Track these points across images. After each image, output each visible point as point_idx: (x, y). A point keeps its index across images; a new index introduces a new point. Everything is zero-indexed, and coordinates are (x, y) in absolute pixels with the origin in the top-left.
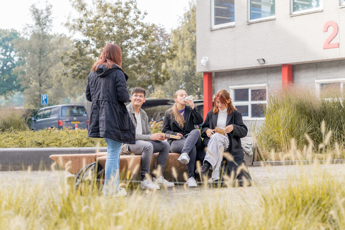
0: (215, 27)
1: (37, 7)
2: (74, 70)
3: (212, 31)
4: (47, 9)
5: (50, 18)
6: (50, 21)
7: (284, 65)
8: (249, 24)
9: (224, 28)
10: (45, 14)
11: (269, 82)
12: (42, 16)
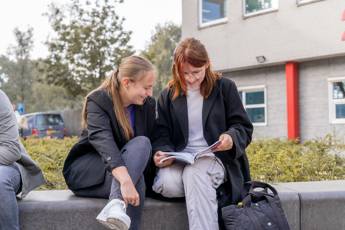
0: (202, 25)
1: (20, 30)
2: (48, 76)
3: (200, 29)
4: (29, 31)
5: (31, 39)
6: (32, 42)
7: (288, 63)
8: (245, 18)
9: (214, 25)
10: (27, 35)
11: (268, 83)
12: (24, 38)
